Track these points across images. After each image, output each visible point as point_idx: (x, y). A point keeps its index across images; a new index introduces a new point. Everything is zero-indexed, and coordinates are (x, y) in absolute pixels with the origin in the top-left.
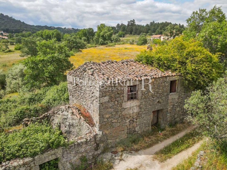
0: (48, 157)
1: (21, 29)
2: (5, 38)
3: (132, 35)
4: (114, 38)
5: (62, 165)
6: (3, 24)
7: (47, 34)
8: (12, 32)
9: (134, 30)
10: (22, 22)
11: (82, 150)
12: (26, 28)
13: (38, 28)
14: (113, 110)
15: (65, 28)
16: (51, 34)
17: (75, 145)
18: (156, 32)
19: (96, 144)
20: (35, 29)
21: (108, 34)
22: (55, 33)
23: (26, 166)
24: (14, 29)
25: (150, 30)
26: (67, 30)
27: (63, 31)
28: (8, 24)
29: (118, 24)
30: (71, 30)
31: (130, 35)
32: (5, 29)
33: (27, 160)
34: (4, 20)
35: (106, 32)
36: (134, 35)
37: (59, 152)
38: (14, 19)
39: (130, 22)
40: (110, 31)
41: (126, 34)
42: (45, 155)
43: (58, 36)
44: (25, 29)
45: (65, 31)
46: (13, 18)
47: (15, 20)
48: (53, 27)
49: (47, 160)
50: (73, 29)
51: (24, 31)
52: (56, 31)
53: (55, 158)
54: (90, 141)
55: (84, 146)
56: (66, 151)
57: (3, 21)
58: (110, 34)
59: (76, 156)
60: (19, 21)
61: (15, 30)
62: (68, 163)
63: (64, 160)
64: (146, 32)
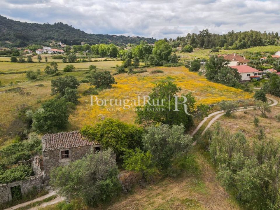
0: (14, 184)
1: (80, 39)
2: (61, 52)
3: (203, 48)
4: (170, 58)
5: (22, 189)
6: (62, 34)
7: (103, 48)
8: (70, 44)
9: (205, 42)
10: (82, 31)
11: (34, 183)
12: (86, 38)
13: (98, 37)
14: (52, 163)
15: (129, 37)
16: (107, 49)
17: (29, 180)
18: (233, 46)
19: (42, 181)
20: (95, 39)
21: (165, 52)
22: (111, 48)
23: (4, 187)
24: (72, 39)
25: (227, 43)
26: (130, 39)
27: (126, 40)
28: (67, 34)
29: (189, 34)
30: (135, 39)
31: (200, 48)
32: (63, 40)
33: (4, 184)
34: (62, 29)
35: (163, 51)
36: (205, 49)
37: (20, 183)
38: (73, 29)
39: (202, 32)
40: (168, 49)
41: (195, 47)
42: (13, 183)
43: (114, 51)
44: (84, 39)
45: (129, 40)
46: (72, 27)
47: (75, 29)
48: (115, 36)
49: (14, 186)
50: (138, 37)
51: (83, 41)
52: (113, 45)
53: (18, 185)
54: (38, 179)
55: (35, 181)
56: (24, 182)
57: (62, 31)
58: (167, 53)
59: (30, 186)
60: (79, 30)
61: (73, 41)
62: (26, 189)
63: (23, 187)
64: (220, 45)
